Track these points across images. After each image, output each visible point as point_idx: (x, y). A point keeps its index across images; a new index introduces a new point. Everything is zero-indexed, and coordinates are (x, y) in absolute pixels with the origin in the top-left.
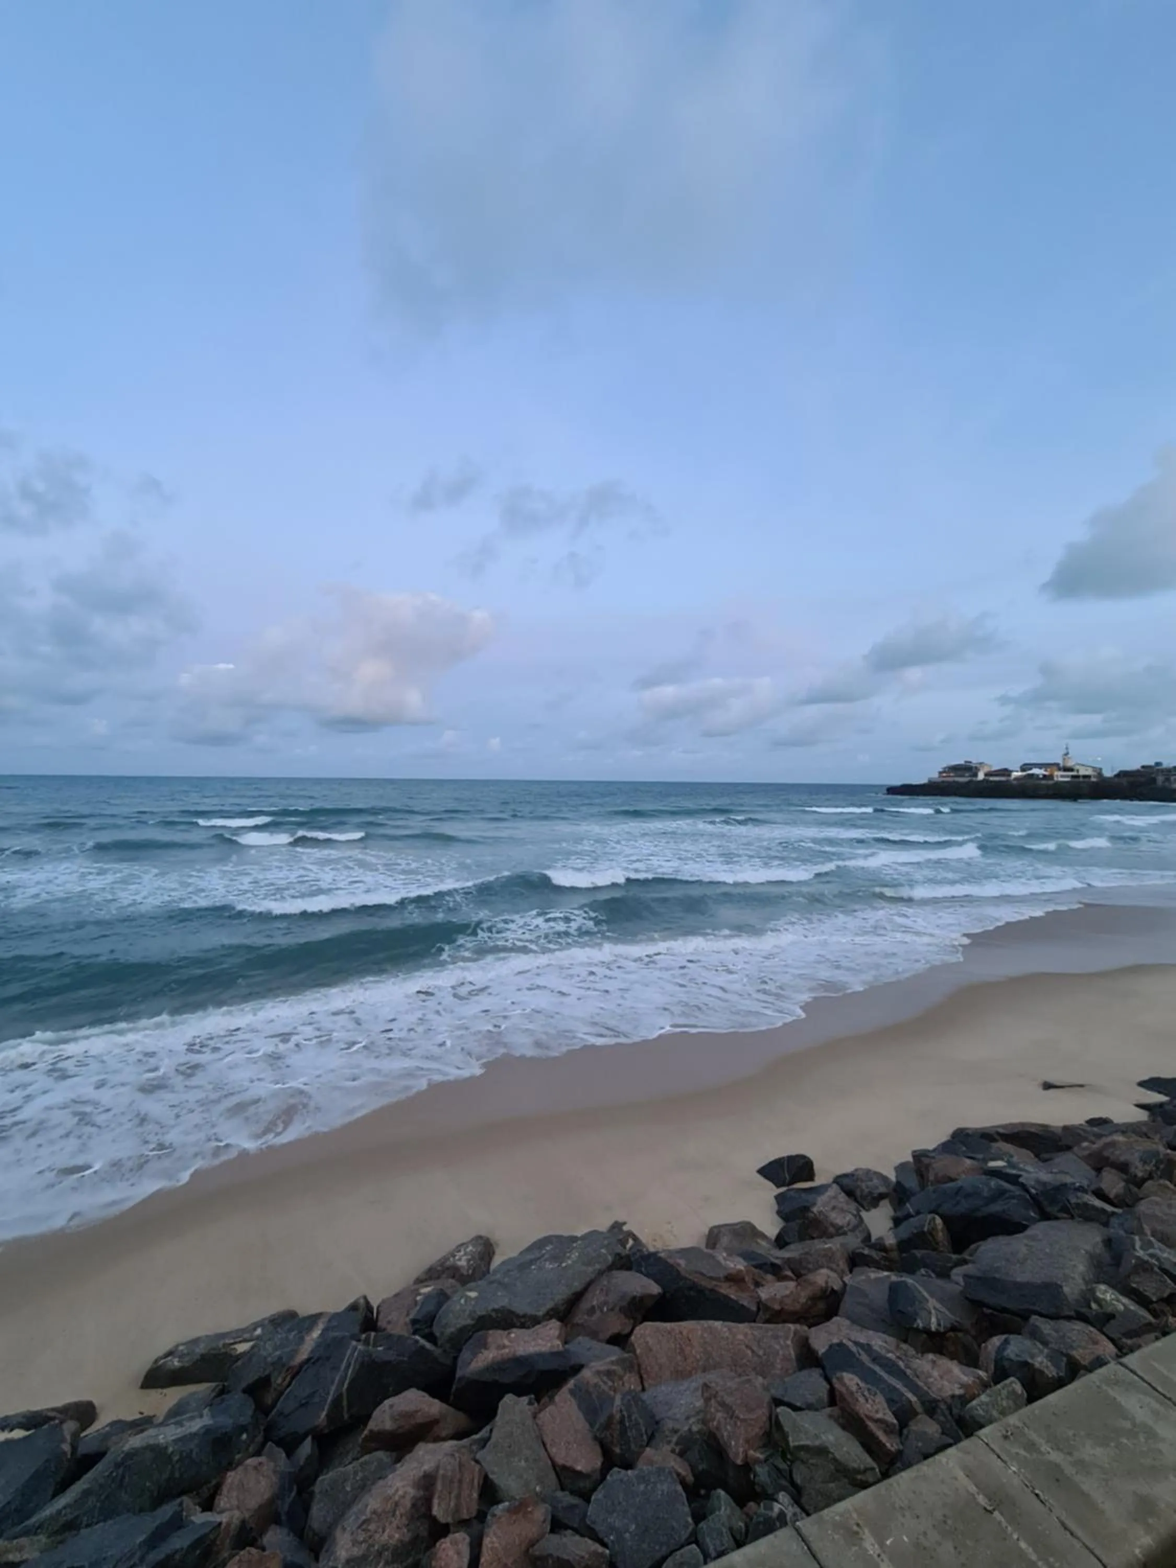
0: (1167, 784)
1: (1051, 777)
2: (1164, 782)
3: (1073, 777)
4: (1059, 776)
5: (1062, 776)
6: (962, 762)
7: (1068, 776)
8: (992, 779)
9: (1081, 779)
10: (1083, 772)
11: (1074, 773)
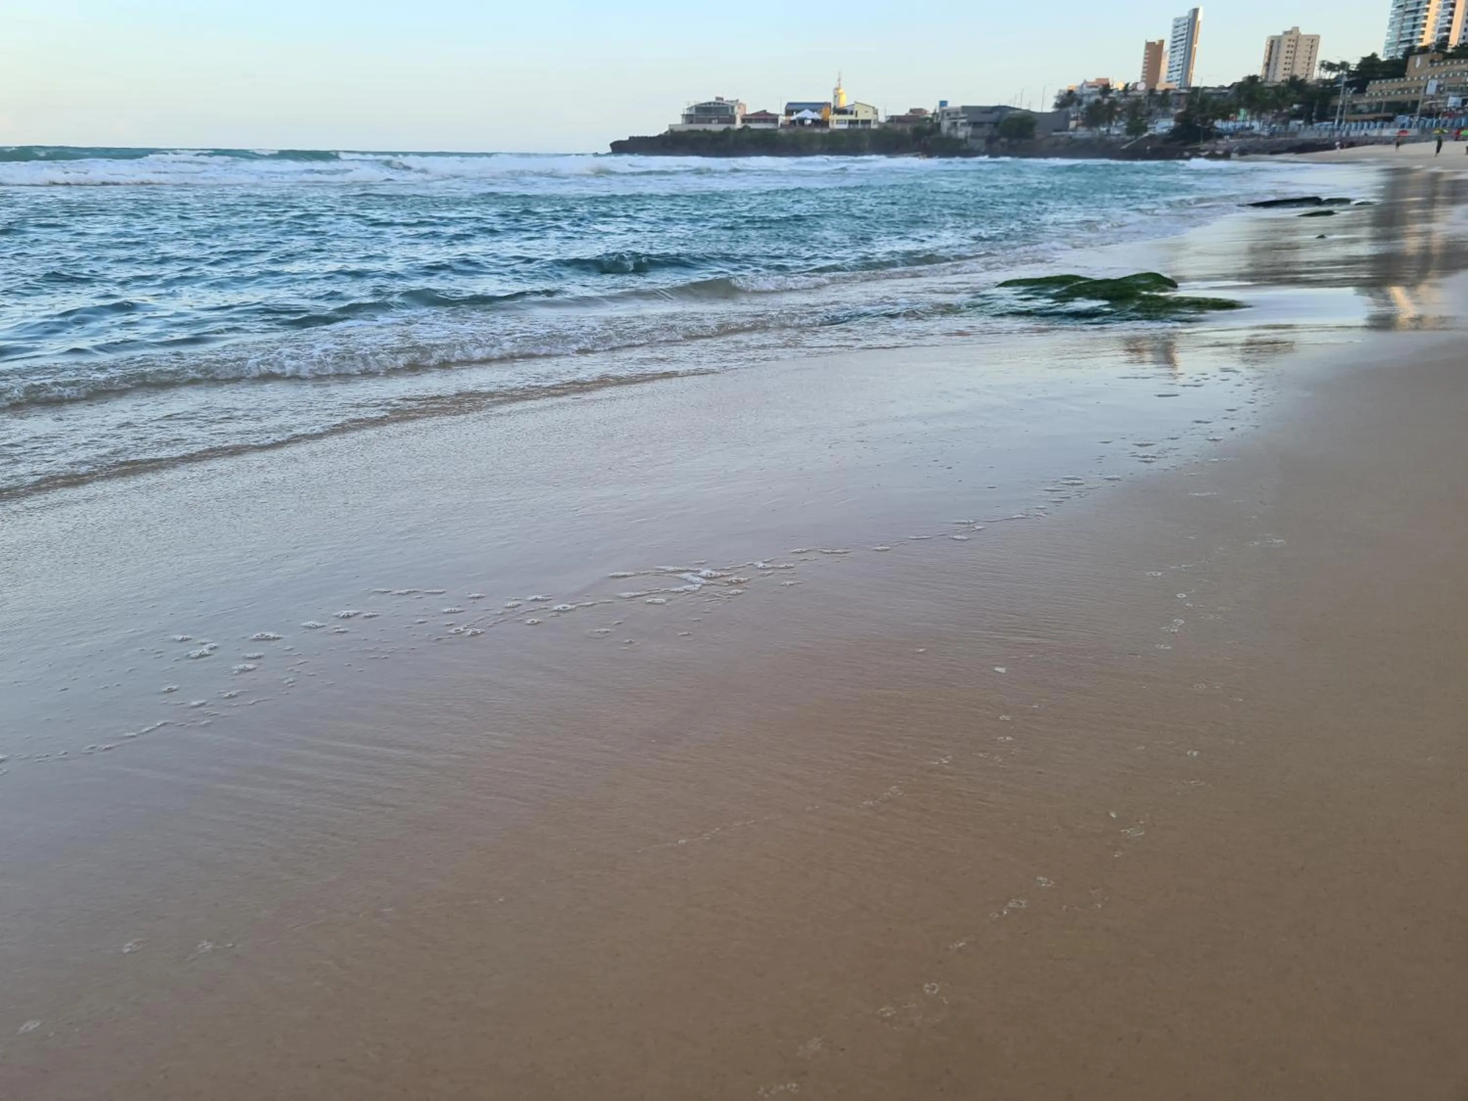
0: (953, 132)
1: (824, 123)
2: (949, 129)
3: (851, 122)
4: (837, 123)
5: (838, 122)
6: (713, 99)
7: (844, 122)
8: (753, 126)
9: (860, 126)
10: (861, 116)
11: (853, 117)
